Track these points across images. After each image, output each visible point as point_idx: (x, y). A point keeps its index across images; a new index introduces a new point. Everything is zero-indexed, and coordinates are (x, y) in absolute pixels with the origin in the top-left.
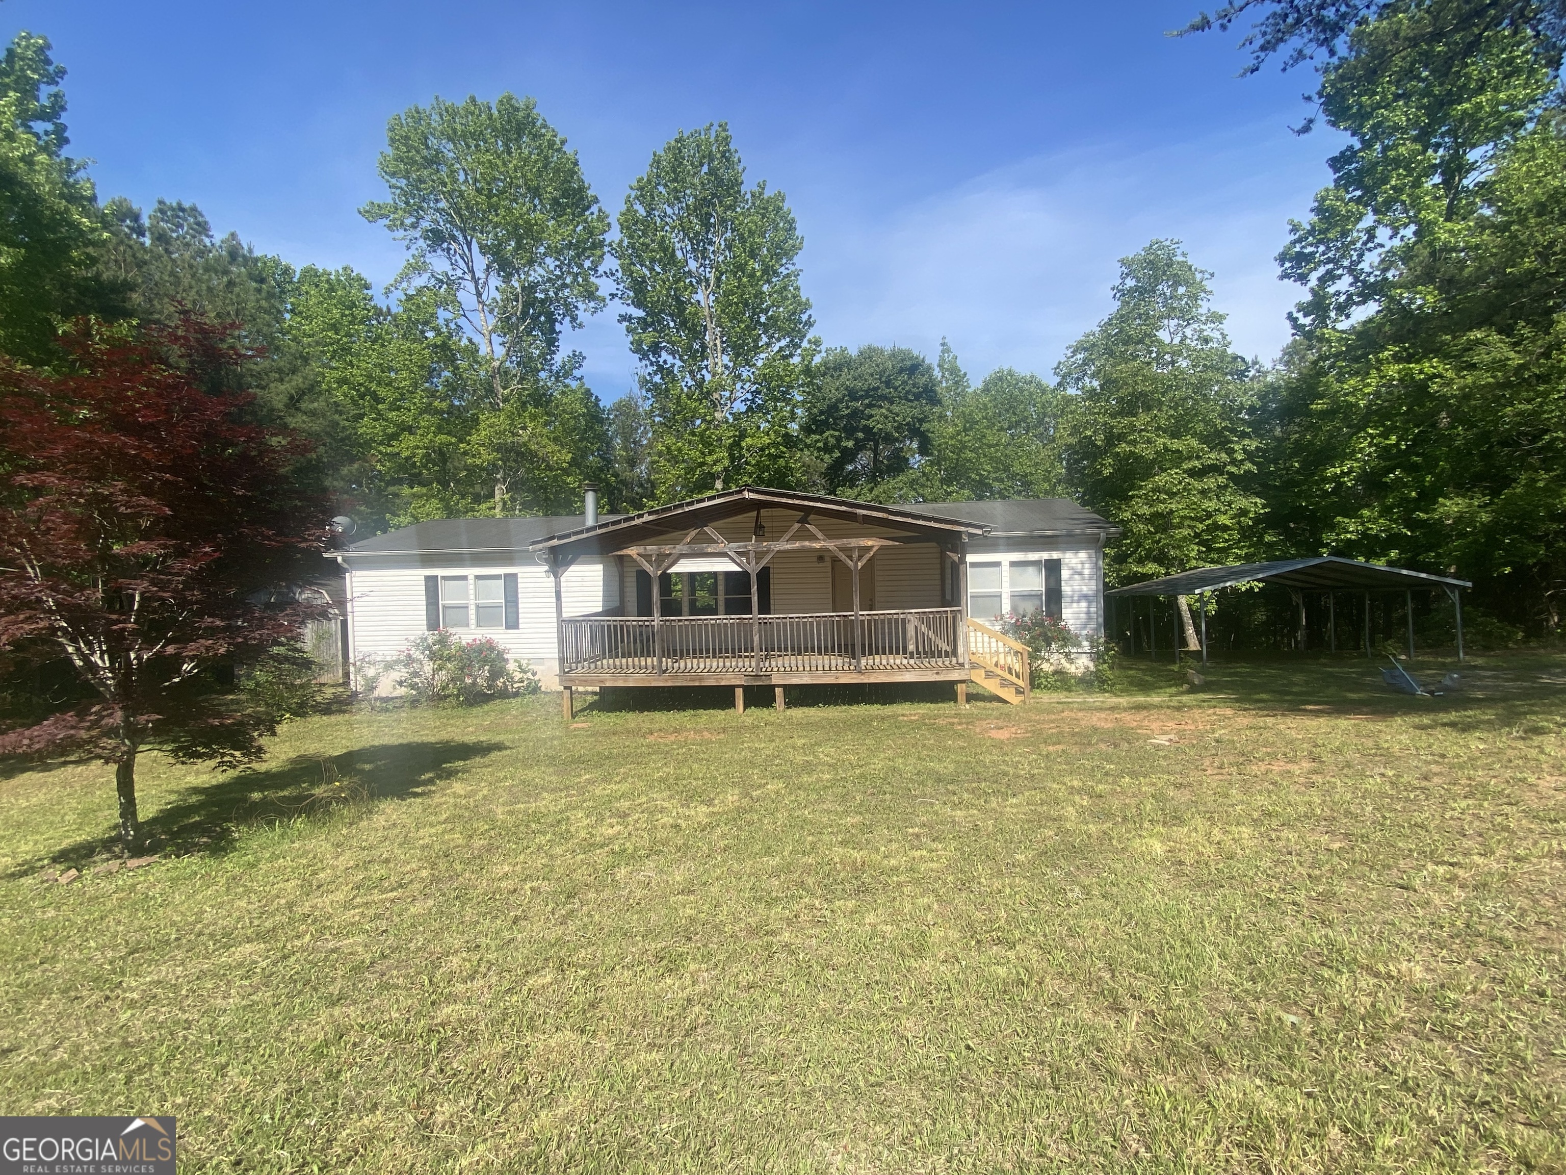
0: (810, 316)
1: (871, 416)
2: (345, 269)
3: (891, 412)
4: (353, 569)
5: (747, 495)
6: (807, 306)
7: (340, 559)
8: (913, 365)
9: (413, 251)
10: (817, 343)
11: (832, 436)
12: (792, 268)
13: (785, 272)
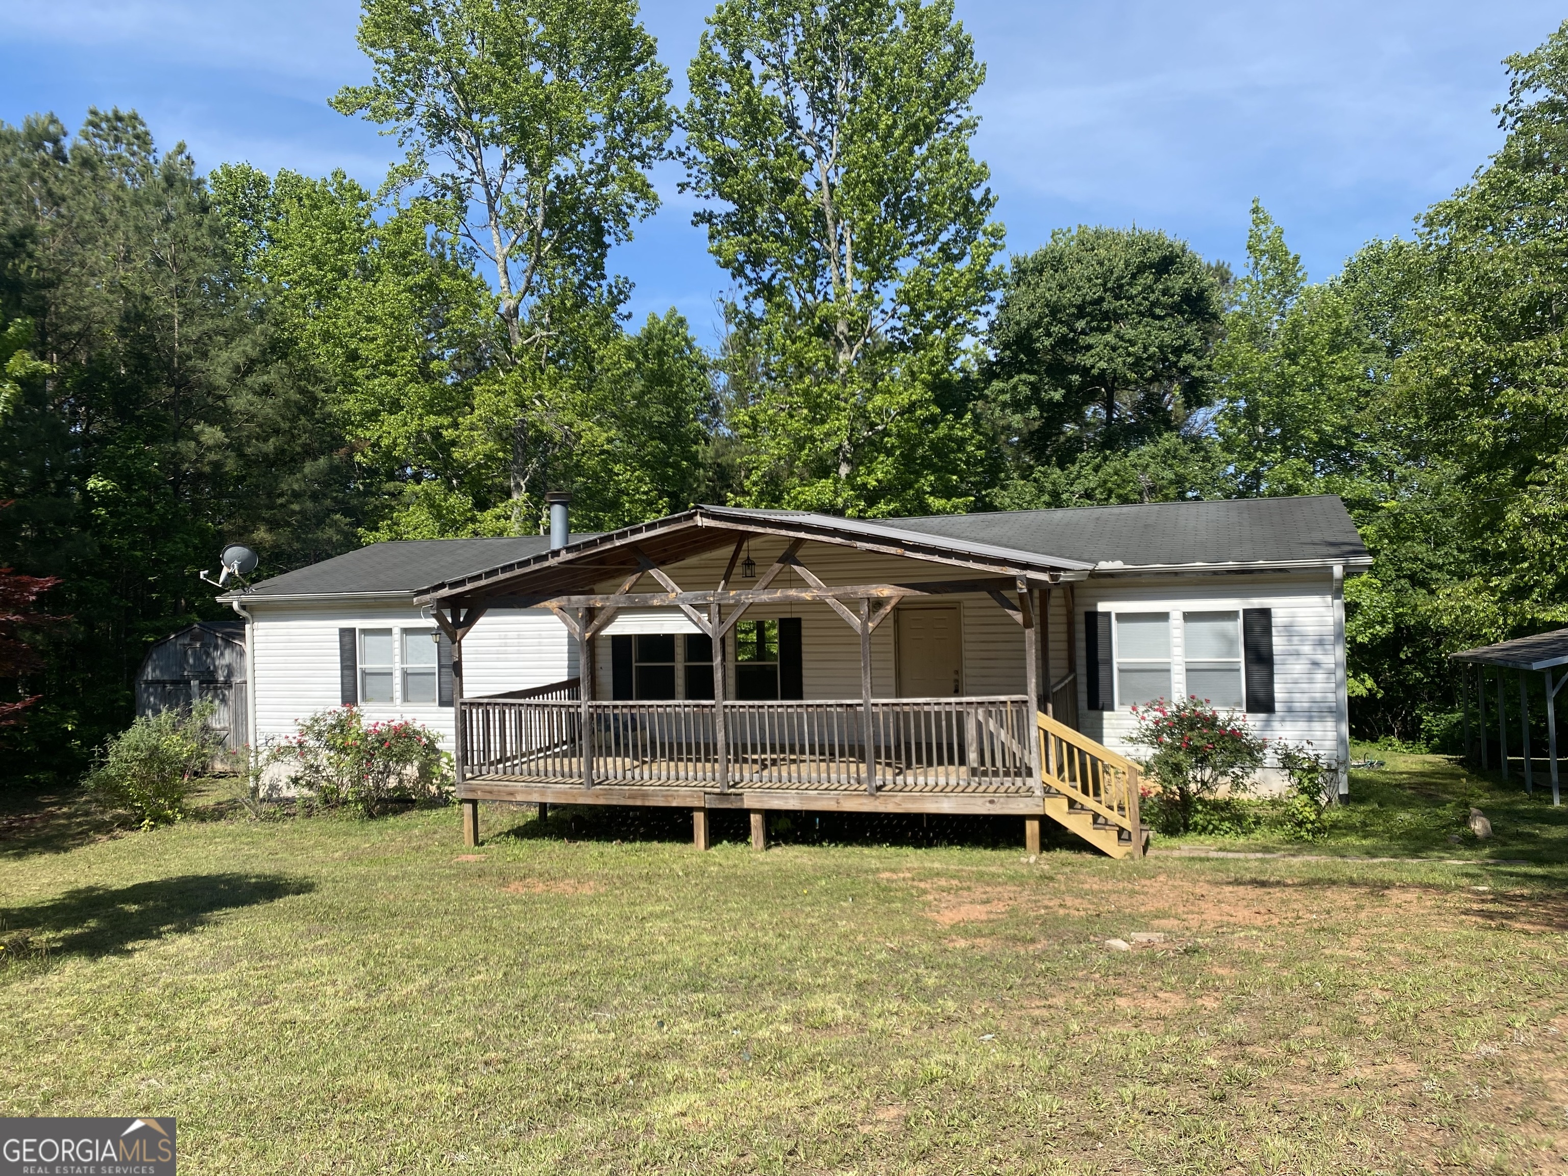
0: (988, 191)
1: (1089, 347)
2: (335, 175)
3: (1122, 339)
4: (255, 618)
5: (700, 521)
6: (980, 175)
7: (235, 606)
8: (1165, 258)
9: (407, 148)
10: (997, 234)
11: (1025, 383)
12: (966, 115)
13: (957, 122)
